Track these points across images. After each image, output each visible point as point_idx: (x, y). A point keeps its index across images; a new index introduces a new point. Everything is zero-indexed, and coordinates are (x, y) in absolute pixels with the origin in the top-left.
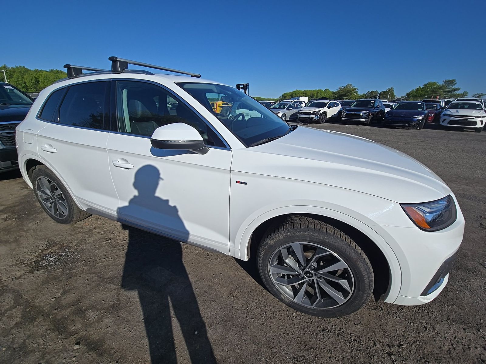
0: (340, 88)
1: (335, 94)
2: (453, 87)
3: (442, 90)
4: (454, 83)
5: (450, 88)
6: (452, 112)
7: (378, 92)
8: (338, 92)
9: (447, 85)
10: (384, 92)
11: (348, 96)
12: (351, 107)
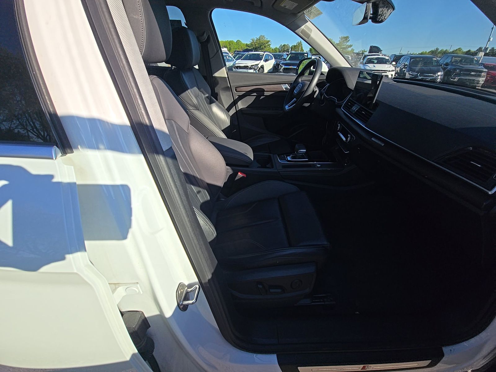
0: (252, 40)
1: (248, 46)
2: (347, 44)
3: (339, 46)
4: (348, 40)
5: (344, 45)
6: (370, 67)
7: (289, 46)
8: (252, 44)
9: (343, 42)
10: (295, 46)
11: (263, 49)
12: (286, 60)
